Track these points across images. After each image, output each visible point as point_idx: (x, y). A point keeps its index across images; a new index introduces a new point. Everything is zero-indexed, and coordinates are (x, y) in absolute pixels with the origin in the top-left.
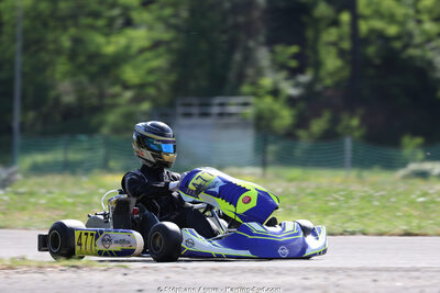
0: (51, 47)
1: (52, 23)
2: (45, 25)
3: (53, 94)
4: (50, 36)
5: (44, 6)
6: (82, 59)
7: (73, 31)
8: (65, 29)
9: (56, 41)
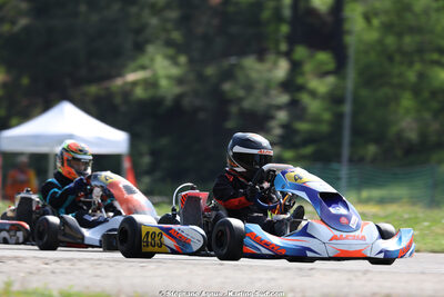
0: (396, 81)
1: (398, 58)
2: (391, 59)
3: (394, 130)
4: (396, 71)
5: (390, 40)
6: (426, 94)
7: (418, 67)
8: (411, 64)
9: (400, 75)
